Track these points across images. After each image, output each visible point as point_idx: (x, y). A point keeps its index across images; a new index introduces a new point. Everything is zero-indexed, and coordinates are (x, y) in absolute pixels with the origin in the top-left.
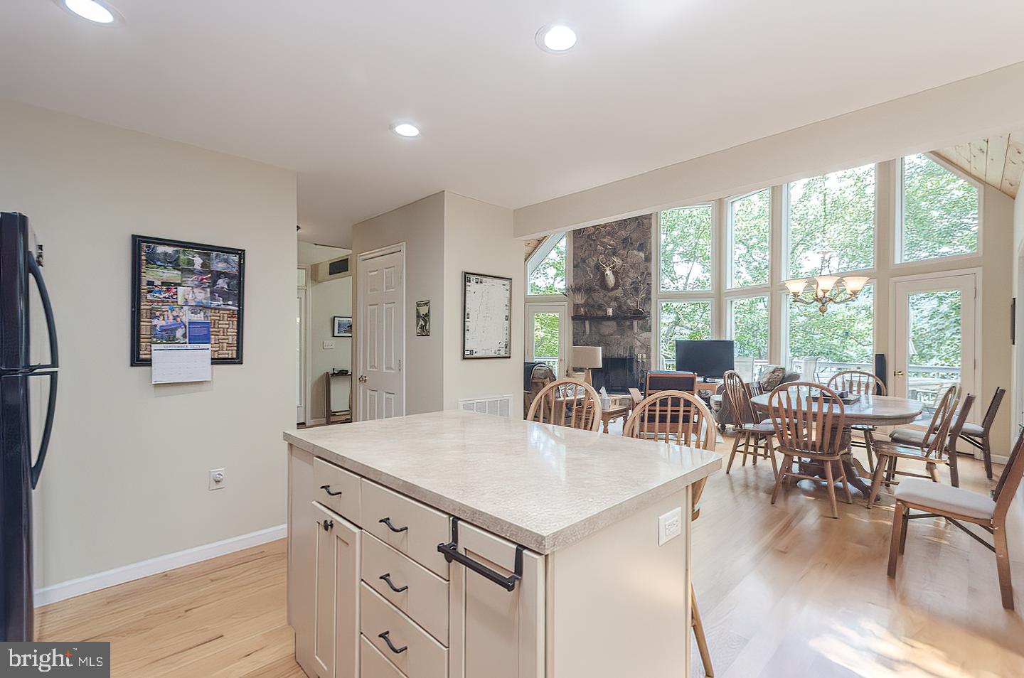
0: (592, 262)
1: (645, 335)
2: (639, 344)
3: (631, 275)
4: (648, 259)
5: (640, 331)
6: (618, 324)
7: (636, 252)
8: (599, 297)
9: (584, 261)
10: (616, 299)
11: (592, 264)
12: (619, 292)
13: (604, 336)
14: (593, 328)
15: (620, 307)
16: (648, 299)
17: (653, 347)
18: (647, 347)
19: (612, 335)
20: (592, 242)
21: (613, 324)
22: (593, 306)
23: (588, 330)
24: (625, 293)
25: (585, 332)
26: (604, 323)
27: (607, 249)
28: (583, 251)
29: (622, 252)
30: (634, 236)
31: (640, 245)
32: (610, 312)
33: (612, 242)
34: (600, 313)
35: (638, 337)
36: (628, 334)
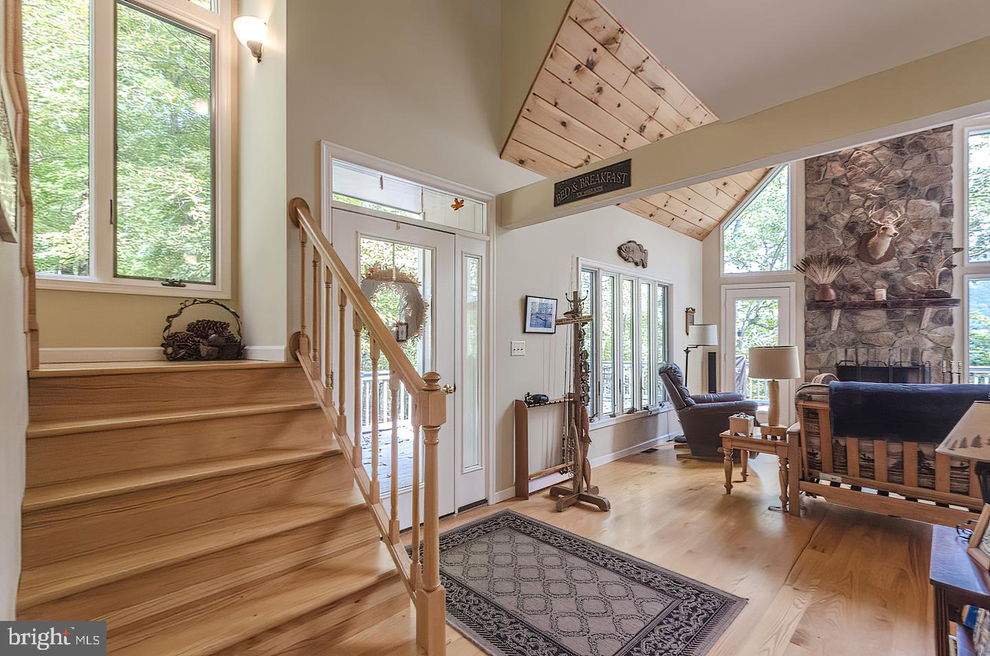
0: (843, 218)
1: (941, 331)
2: (930, 344)
3: (915, 237)
4: (945, 212)
5: (933, 325)
6: (891, 315)
7: (923, 201)
8: (856, 272)
9: (825, 218)
11: (842, 223)
12: (891, 266)
13: (862, 333)
14: (846, 322)
16: (946, 274)
17: (956, 350)
18: (946, 351)
20: (840, 190)
21: (881, 314)
22: (843, 288)
23: (835, 324)
24: (904, 267)
25: (829, 326)
26: (863, 313)
27: (867, 198)
28: (824, 204)
30: (919, 176)
31: (931, 190)
32: (882, 294)
33: (877, 188)
34: (856, 298)
35: (929, 335)
36: (910, 329)
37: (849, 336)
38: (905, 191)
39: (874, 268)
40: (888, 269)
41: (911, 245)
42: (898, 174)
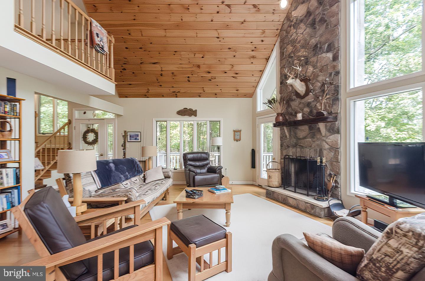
1: (332, 138)
2: (327, 146)
3: (320, 78)
4: (335, 58)
5: (328, 134)
6: (311, 128)
7: (324, 55)
10: (308, 105)
12: (310, 98)
14: (292, 133)
15: (311, 112)
16: (336, 99)
17: (342, 150)
18: (335, 149)
19: (305, 138)
21: (306, 128)
23: (287, 134)
24: (316, 98)
25: (286, 137)
26: (300, 127)
29: (314, 59)
31: (329, 45)
32: (300, 117)
33: (305, 53)
35: (326, 140)
36: (318, 137)
37: (294, 140)
38: (316, 51)
39: (303, 101)
40: (309, 101)
41: (319, 84)
42: (313, 41)
